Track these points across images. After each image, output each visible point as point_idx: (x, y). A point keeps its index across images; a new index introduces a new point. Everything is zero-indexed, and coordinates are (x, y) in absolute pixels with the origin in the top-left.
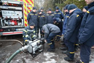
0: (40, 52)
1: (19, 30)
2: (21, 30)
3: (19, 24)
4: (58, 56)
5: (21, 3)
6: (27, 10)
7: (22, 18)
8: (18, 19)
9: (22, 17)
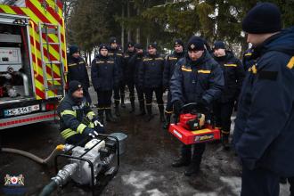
0: (111, 177)
1: (16, 111)
2: (22, 112)
3: (12, 92)
4: (162, 177)
5: (21, 20)
6: (42, 46)
7: (22, 71)
8: (8, 76)
9: (20, 67)
